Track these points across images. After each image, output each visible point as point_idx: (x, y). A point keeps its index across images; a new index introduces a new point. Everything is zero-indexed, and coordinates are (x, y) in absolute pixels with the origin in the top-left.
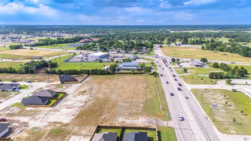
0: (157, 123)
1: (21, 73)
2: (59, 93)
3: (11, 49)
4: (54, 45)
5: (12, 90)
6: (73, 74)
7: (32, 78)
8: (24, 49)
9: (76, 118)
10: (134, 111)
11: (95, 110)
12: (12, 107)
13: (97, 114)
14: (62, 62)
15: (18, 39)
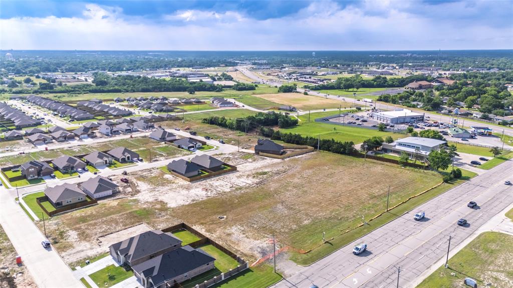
0: (271, 258)
2: (229, 166)
4: (350, 90)
5: (187, 148)
7: (235, 137)
9: (189, 205)
10: (278, 225)
11: (228, 203)
12: (158, 169)
13: (220, 210)
14: (314, 121)
15: (308, 77)
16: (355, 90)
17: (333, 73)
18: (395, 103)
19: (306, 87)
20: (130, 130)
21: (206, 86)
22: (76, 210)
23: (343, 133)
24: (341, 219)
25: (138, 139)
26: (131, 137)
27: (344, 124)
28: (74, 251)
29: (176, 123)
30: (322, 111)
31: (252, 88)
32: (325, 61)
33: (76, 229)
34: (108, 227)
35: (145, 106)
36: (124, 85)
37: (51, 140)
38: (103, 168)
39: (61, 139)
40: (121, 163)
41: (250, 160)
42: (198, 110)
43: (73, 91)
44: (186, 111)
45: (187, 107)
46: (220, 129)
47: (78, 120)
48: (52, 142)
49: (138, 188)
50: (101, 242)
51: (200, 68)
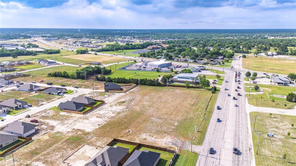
0: (181, 146)
1: (73, 78)
2: (98, 101)
3: (77, 54)
4: (119, 51)
5: (57, 94)
6: (121, 83)
7: (81, 83)
8: (90, 54)
9: (100, 128)
10: (164, 128)
11: (123, 122)
12: (49, 110)
13: (123, 127)
14: (118, 70)
15: (88, 44)
16: (121, 51)
17: (101, 42)
18: (149, 57)
19: (92, 50)
22: (20, 148)
23: (142, 75)
24: (190, 119)
25: (10, 92)
26: (2, 91)
27: (136, 70)
29: (27, 78)
30: (117, 63)
31: (58, 52)
32: (89, 35)
34: (61, 153)
38: (6, 116)
40: (15, 110)
41: (106, 96)
44: (25, 70)
45: (23, 67)
46: (66, 79)
49: (50, 125)
50: (69, 164)
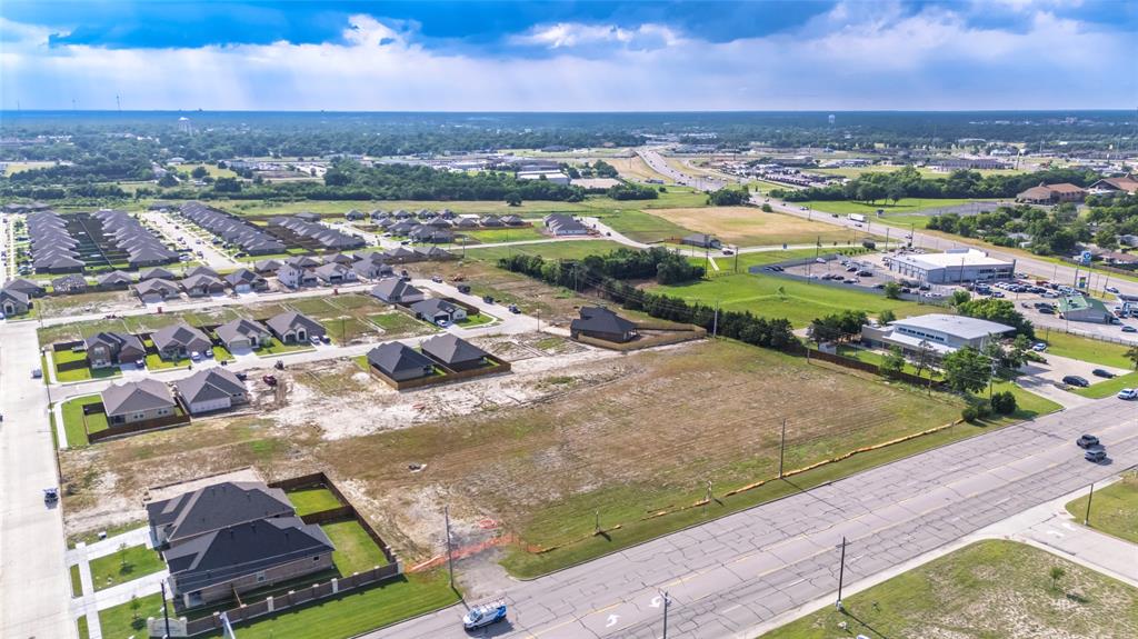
4: (877, 202)
7: (548, 300)
11: (450, 438)
12: (350, 360)
13: (422, 451)
14: (747, 271)
15: (793, 170)
16: (890, 202)
17: (856, 163)
20: (340, 277)
21: (548, 189)
22: (143, 433)
23: (797, 300)
24: (666, 487)
25: (348, 298)
26: (336, 293)
27: (810, 281)
28: (94, 511)
29: (443, 266)
30: (781, 248)
31: (649, 195)
32: (853, 134)
33: (119, 471)
34: (182, 470)
35: (399, 230)
36: (381, 184)
37: (178, 292)
38: (244, 354)
39: (196, 291)
40: (285, 344)
41: (551, 351)
42: (507, 239)
43: (277, 195)
44: (480, 242)
45: (486, 234)
47: (253, 254)
48: (179, 298)
49: (287, 397)
51: (560, 151)
